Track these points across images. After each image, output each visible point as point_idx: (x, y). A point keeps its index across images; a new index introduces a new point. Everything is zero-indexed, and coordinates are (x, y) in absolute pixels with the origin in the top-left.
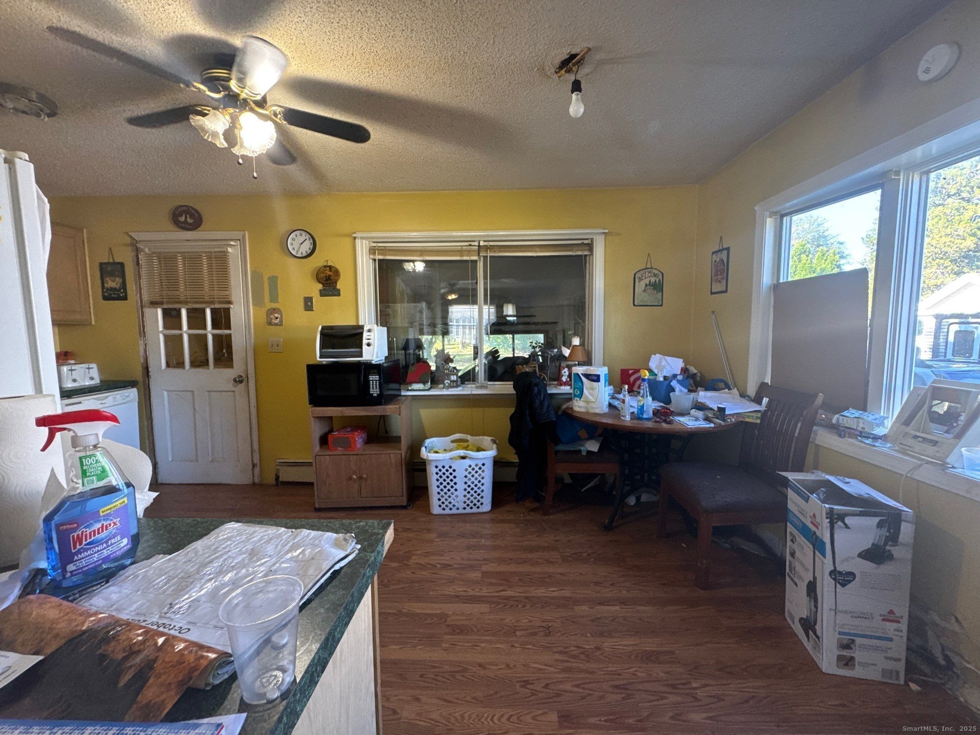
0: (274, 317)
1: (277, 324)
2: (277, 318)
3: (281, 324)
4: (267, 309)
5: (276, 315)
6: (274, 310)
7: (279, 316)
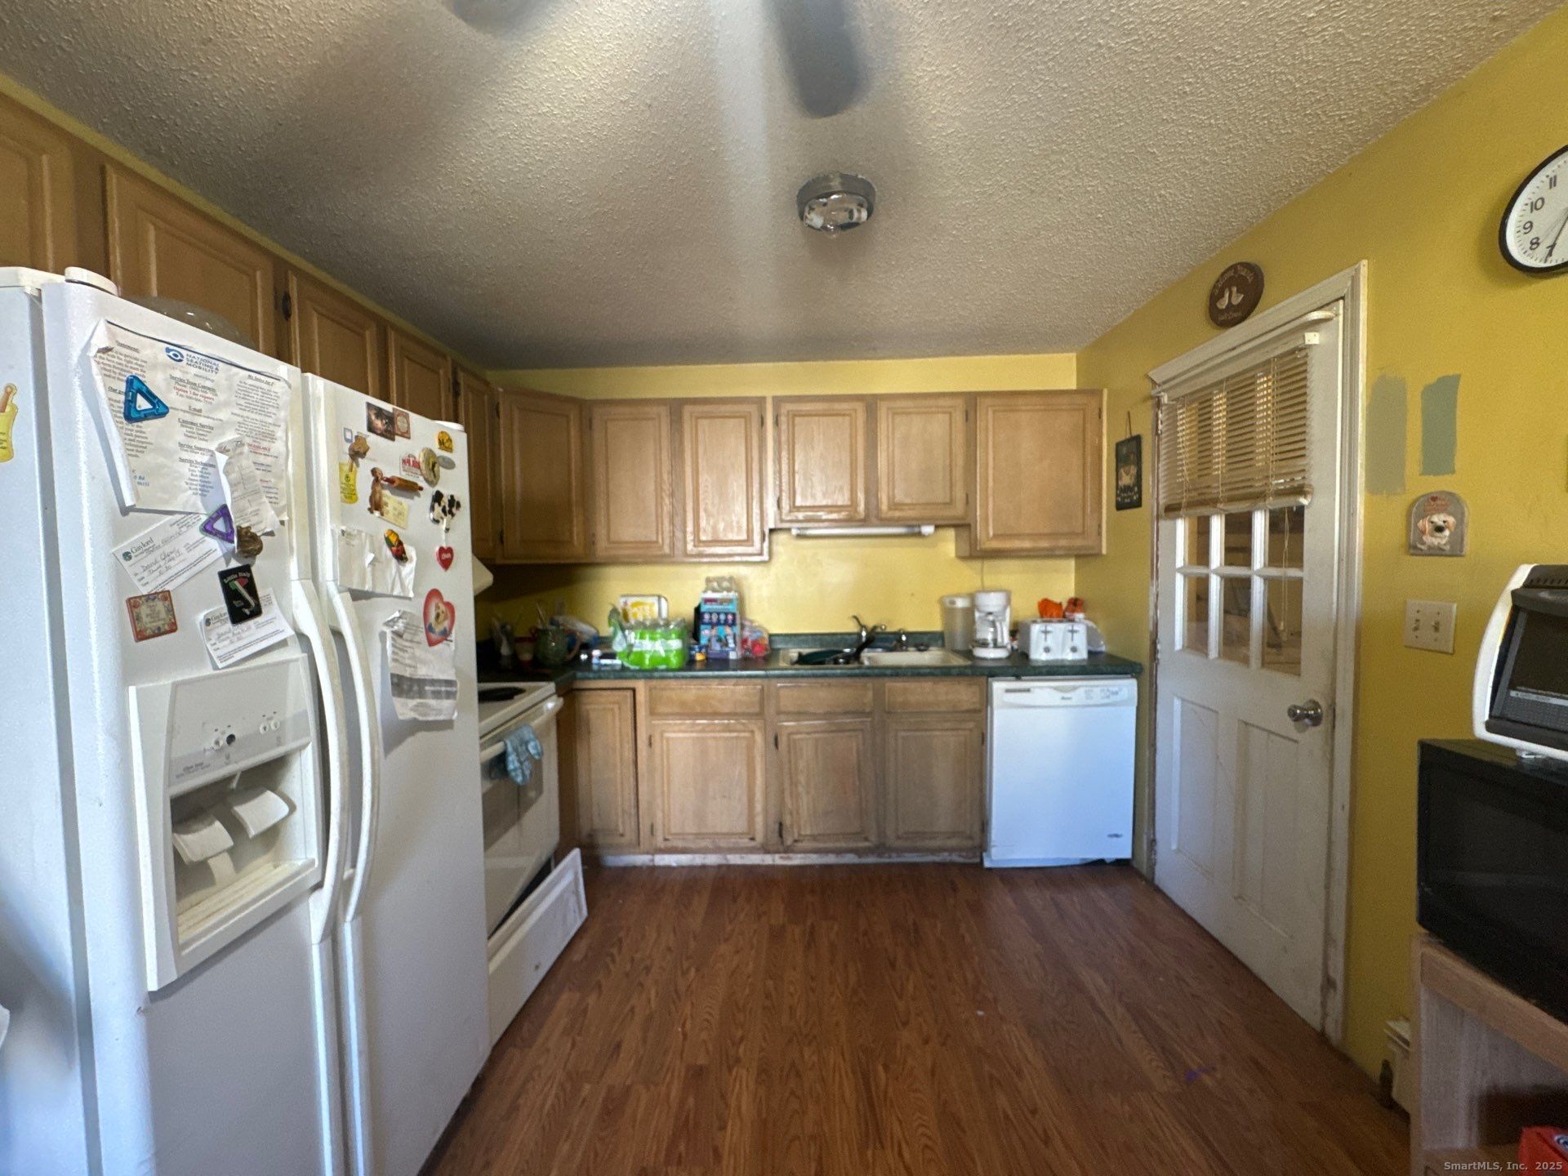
0: (1428, 527)
1: (1437, 552)
2: (1439, 529)
3: (1456, 549)
4: (1411, 497)
5: (1438, 519)
6: (1435, 502)
7: (1451, 520)
